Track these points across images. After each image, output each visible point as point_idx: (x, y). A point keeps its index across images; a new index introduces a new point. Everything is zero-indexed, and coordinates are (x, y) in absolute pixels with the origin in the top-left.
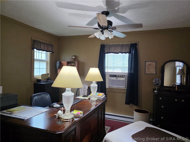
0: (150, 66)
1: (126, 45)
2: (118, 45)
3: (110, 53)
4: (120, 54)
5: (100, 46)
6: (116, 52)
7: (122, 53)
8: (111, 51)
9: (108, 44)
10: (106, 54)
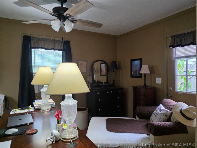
0: (82, 65)
1: (59, 41)
2: (50, 40)
3: (38, 48)
4: (52, 50)
5: (22, 38)
6: (47, 48)
7: (55, 50)
8: (40, 46)
9: (35, 36)
10: (33, 50)
